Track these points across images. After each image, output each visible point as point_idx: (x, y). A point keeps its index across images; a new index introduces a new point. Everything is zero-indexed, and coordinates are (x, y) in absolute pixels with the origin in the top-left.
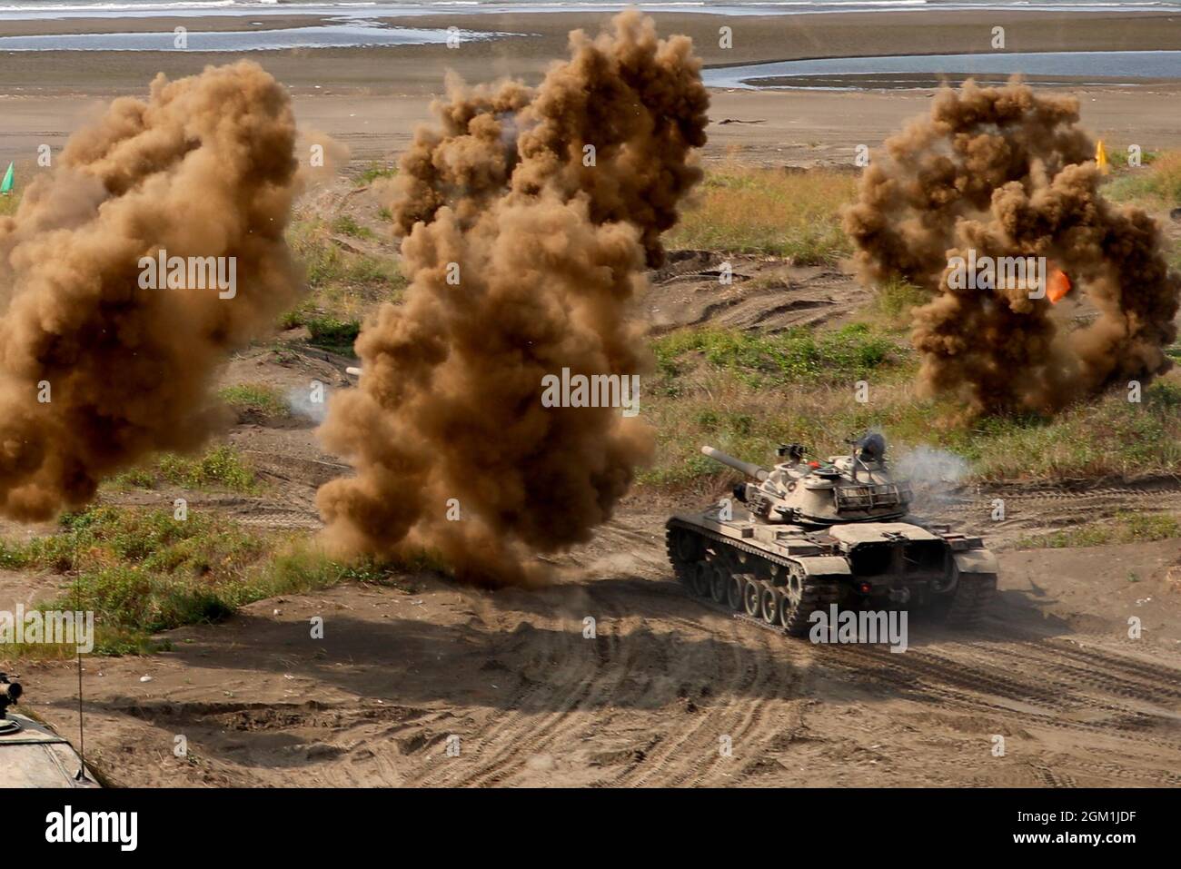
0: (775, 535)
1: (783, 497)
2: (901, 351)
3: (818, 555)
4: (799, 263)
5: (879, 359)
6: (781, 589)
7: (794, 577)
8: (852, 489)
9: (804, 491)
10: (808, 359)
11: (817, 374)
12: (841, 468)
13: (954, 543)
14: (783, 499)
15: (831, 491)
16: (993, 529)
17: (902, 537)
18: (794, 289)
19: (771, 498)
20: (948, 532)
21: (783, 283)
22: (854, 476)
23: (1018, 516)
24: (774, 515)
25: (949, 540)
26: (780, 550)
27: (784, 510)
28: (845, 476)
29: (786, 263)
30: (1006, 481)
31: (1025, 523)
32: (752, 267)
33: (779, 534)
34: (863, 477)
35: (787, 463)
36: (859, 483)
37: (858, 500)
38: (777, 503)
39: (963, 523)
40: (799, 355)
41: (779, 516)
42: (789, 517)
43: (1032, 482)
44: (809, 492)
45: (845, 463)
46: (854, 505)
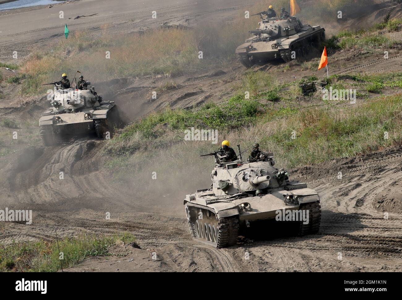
2: (263, 106)
4: (174, 76)
5: (255, 111)
10: (219, 118)
11: (226, 124)
18: (180, 88)
21: (174, 86)
29: (167, 77)
30: (373, 152)
32: (150, 82)
39: (364, 176)
40: (214, 116)
43: (386, 151)
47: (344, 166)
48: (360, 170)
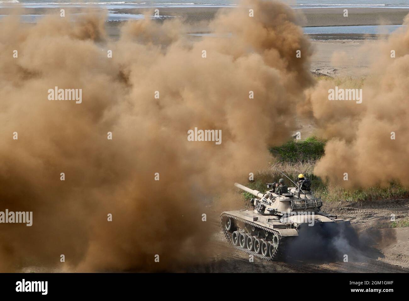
0: (267, 220)
1: (270, 204)
3: (285, 228)
6: (269, 242)
7: (276, 237)
8: (298, 201)
9: (279, 202)
12: (293, 193)
13: (339, 223)
14: (270, 205)
15: (290, 202)
16: (367, 220)
17: (319, 221)
19: (265, 205)
20: (336, 218)
22: (299, 196)
23: (377, 215)
24: (266, 212)
25: (337, 222)
26: (270, 226)
27: (271, 210)
28: (295, 196)
31: (380, 218)
33: (269, 220)
34: (302, 196)
35: (271, 190)
36: (301, 199)
37: (301, 206)
38: (268, 207)
41: (268, 212)
42: (273, 213)
43: (383, 201)
44: (280, 202)
45: (295, 191)
46: (299, 208)
47: (345, 208)
48: (357, 213)
